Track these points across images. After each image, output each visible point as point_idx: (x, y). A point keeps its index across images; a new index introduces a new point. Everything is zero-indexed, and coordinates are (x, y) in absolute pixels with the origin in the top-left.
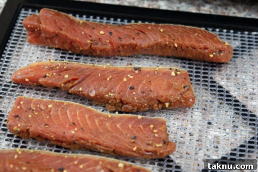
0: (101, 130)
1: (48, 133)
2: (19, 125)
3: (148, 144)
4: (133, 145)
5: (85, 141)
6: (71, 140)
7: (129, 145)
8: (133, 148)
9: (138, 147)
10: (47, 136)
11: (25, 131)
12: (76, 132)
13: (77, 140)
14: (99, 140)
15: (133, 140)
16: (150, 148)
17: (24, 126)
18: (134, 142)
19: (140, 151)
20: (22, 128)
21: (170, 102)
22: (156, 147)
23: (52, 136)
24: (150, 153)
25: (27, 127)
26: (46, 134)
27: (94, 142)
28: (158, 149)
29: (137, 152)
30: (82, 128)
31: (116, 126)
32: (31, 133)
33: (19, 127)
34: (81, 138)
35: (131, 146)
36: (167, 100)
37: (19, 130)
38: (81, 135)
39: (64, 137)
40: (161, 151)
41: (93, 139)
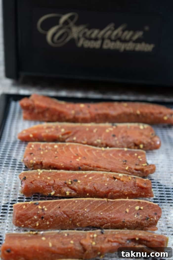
0: (99, 158)
1: (58, 163)
2: (35, 158)
3: (136, 165)
4: (125, 166)
5: (88, 165)
6: (76, 166)
7: (122, 166)
8: (125, 168)
9: (130, 167)
10: (57, 165)
11: (39, 163)
12: (80, 160)
13: (82, 166)
14: (99, 164)
15: (124, 163)
16: (138, 167)
17: (38, 159)
18: (125, 164)
19: (131, 170)
20: (37, 160)
21: (144, 144)
22: (142, 166)
23: (62, 165)
24: (139, 172)
25: (40, 160)
26: (57, 164)
27: (95, 165)
28: (144, 167)
29: (129, 170)
30: (84, 157)
31: (109, 155)
32: (44, 164)
33: (35, 160)
34: (85, 164)
35: (124, 167)
36: (141, 143)
37: (35, 162)
38: (84, 162)
39: (71, 165)
40: (147, 169)
41: (94, 164)
